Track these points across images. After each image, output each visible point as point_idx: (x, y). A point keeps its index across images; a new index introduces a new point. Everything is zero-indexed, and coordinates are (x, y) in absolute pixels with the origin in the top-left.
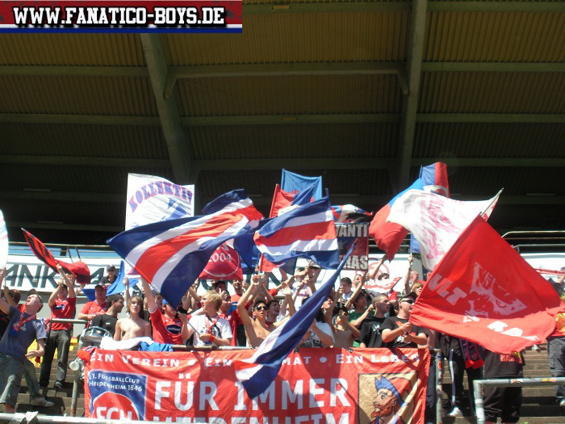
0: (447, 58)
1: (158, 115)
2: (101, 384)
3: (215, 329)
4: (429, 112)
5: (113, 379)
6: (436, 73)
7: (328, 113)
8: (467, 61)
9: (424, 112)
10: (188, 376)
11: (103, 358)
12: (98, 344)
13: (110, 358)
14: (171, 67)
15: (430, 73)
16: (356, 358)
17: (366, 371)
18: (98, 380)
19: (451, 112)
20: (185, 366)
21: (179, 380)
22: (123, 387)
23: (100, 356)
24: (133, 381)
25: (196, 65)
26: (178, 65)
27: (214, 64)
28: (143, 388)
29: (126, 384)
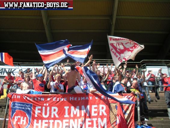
0: (123, 15)
1: (45, 30)
2: (15, 107)
3: (59, 86)
4: (117, 30)
5: (20, 105)
6: (120, 19)
7: (90, 30)
8: (128, 16)
9: (116, 30)
11: (16, 97)
12: (15, 92)
13: (19, 97)
14: (48, 16)
17: (113, 102)
19: (123, 30)
21: (44, 106)
22: (24, 108)
23: (15, 96)
25: (57, 16)
26: (50, 16)
27: (60, 16)
28: (31, 109)
29: (25, 107)
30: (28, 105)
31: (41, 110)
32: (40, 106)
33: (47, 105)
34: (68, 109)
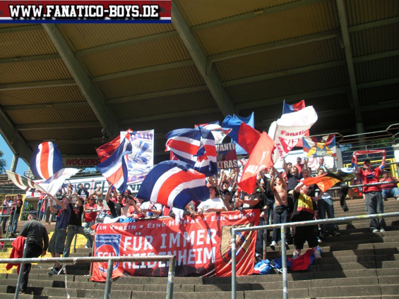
2: (101, 241)
9: (357, 56)
11: (102, 228)
15: (354, 33)
16: (222, 217)
17: (226, 225)
18: (99, 239)
20: (139, 228)
21: (135, 236)
22: (110, 241)
24: (114, 238)
28: (119, 241)
29: (112, 239)
30: (115, 236)
31: (131, 241)
32: (130, 236)
33: (140, 233)
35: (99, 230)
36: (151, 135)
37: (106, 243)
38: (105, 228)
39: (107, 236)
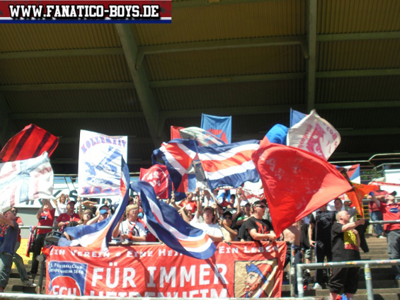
0: (336, 31)
1: (132, 81)
2: (56, 270)
3: (135, 230)
4: (326, 71)
5: (64, 266)
8: (350, 33)
9: (322, 71)
10: (116, 264)
11: (58, 252)
14: (140, 47)
15: (324, 43)
16: (233, 249)
17: (241, 259)
18: (54, 268)
19: (342, 70)
20: (114, 256)
21: (109, 267)
22: (71, 271)
23: (56, 251)
24: (77, 267)
25: (161, 44)
26: (145, 45)
27: (170, 43)
28: (85, 272)
29: (73, 269)
30: (79, 265)
31: (104, 274)
32: (102, 266)
34: (155, 272)
35: (54, 255)
36: (123, 142)
37: (65, 274)
38: (62, 252)
39: (65, 264)
